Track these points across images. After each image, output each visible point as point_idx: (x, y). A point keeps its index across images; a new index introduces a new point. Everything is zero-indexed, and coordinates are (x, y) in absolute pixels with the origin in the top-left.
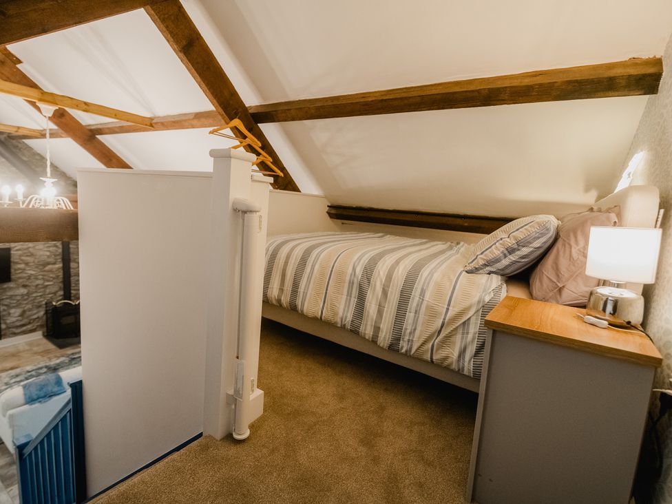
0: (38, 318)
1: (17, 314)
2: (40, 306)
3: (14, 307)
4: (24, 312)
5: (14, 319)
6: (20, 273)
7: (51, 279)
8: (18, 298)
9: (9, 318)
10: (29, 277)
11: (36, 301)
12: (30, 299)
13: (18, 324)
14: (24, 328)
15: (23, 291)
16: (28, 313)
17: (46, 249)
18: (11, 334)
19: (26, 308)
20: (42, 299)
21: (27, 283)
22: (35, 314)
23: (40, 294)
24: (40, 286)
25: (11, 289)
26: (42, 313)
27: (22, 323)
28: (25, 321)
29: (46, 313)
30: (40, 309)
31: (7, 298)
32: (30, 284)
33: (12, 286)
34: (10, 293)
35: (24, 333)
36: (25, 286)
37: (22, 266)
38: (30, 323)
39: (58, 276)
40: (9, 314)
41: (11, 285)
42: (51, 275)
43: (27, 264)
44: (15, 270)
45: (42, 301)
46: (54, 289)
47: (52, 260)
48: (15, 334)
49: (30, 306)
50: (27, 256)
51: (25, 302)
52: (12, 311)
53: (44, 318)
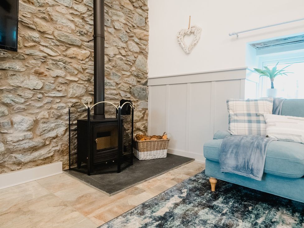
0: (57, 136)
1: (25, 126)
2: (59, 117)
3: (20, 111)
4: (36, 122)
5: (21, 135)
6: (31, 47)
7: (76, 72)
8: (28, 94)
9: (11, 131)
10: (44, 60)
11: (55, 106)
12: (46, 100)
13: (27, 144)
14: (36, 154)
15: (35, 82)
16: (42, 126)
17: (70, 17)
18: (14, 163)
19: (39, 117)
20: (62, 104)
21: (42, 70)
22: (53, 129)
23: (60, 94)
24: (60, 80)
25: (16, 73)
26: (62, 129)
27: (32, 144)
28: (37, 141)
29: (69, 129)
30: (60, 121)
31: (9, 91)
32: (46, 73)
33: (18, 68)
34: (14, 82)
35: (35, 163)
36: (39, 74)
37: (36, 35)
38: (44, 145)
39: (84, 70)
40: (12, 123)
41: (17, 65)
42: (76, 66)
43: (42, 33)
44: (25, 39)
45: (62, 108)
46: (80, 91)
47: (76, 39)
48: (20, 164)
49: (44, 113)
50: (44, 18)
51: (39, 104)
52: (17, 118)
53: (66, 138)
